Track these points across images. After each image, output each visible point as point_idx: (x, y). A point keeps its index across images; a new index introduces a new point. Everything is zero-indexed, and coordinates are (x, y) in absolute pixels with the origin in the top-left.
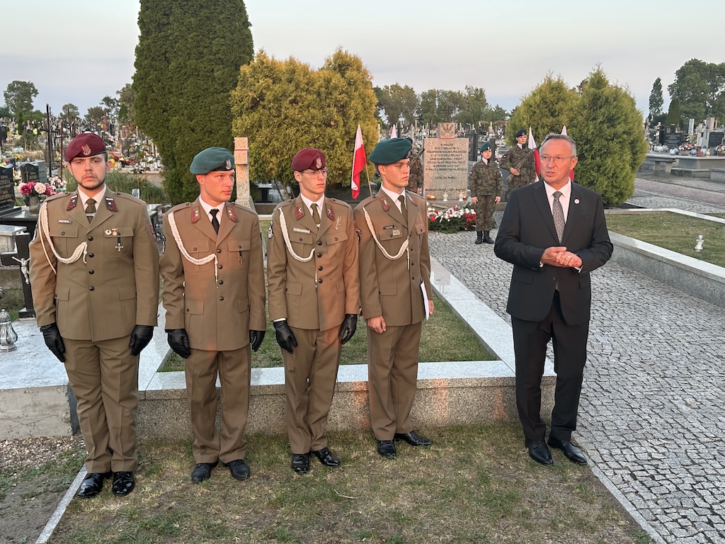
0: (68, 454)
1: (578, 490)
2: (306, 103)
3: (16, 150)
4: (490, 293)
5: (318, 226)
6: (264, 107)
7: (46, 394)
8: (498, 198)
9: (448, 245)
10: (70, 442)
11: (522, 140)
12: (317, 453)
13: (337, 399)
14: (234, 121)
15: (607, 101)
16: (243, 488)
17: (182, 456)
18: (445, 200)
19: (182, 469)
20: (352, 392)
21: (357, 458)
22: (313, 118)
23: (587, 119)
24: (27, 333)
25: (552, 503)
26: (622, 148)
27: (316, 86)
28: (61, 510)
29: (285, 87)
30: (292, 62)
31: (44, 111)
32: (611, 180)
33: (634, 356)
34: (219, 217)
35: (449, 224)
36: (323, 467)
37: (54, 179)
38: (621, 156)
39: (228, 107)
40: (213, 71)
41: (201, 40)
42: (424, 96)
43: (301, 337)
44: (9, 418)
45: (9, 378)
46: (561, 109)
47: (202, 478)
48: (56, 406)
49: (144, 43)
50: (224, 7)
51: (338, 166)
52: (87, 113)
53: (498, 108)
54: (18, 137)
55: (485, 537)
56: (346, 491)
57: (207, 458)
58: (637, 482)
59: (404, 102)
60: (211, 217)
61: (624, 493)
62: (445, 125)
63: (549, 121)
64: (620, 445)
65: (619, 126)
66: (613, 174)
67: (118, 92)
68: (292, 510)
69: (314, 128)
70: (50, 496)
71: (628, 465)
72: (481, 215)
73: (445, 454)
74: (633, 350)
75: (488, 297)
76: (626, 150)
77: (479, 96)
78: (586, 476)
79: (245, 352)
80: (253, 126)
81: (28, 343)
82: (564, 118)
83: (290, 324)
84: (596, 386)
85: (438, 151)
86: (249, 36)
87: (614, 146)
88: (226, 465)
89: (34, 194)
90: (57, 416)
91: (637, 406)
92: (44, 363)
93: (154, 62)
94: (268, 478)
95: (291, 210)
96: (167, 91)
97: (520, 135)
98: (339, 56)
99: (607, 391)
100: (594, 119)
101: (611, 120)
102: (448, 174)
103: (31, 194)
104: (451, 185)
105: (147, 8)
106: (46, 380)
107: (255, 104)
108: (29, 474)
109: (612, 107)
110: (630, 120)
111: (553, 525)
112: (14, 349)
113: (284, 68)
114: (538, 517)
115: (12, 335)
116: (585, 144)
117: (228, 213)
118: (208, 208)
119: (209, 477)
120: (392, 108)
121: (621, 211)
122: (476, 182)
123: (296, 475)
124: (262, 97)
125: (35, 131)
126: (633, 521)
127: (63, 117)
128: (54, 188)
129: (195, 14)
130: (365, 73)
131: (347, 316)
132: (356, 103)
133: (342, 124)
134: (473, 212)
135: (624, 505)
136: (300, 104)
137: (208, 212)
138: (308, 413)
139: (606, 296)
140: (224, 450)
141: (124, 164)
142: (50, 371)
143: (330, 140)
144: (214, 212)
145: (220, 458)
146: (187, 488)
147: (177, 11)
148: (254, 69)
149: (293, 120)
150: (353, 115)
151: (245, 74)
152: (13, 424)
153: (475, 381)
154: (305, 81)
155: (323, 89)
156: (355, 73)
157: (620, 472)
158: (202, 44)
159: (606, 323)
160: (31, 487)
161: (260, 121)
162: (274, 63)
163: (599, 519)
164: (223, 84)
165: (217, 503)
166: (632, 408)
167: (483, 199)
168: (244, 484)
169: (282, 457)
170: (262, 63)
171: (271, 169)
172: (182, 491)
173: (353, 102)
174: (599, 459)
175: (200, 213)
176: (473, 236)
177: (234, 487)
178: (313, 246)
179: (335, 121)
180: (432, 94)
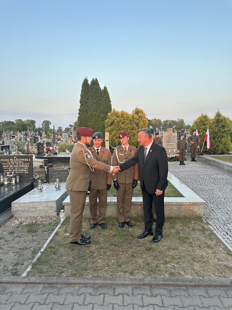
0: (55, 221)
1: (208, 237)
2: (127, 123)
3: (44, 139)
4: (184, 179)
5: (127, 153)
6: (114, 125)
7: (50, 203)
8: (186, 151)
9: (170, 165)
10: (56, 217)
11: (194, 133)
12: (127, 223)
13: (133, 207)
14: (106, 129)
15: (222, 120)
16: (104, 231)
17: (87, 222)
18: (170, 152)
19: (87, 225)
20: (137, 205)
21: (139, 225)
22: (129, 127)
23: (215, 126)
24: (46, 187)
25: (200, 240)
26: (227, 135)
27: (130, 118)
28: (53, 235)
29: (121, 119)
30: (123, 111)
31: (53, 129)
32: (224, 145)
33: (230, 199)
34: (99, 151)
35: (171, 159)
36: (128, 227)
37: (55, 146)
38: (227, 138)
39: (104, 125)
40: (100, 115)
41: (97, 106)
42: (164, 122)
43: (121, 186)
44: (40, 210)
45: (40, 199)
46: (207, 123)
47: (93, 228)
48: (53, 207)
49: (81, 108)
50: (104, 97)
51: (136, 141)
52: (65, 129)
53: (188, 125)
54: (45, 136)
55: (177, 248)
56: (135, 234)
57: (95, 222)
58: (228, 235)
59: (158, 124)
60: (97, 151)
61: (224, 238)
62: (169, 129)
63: (203, 127)
64: (223, 224)
65: (226, 128)
66: (225, 144)
67: (74, 123)
68: (119, 238)
69: (129, 130)
70: (50, 231)
71: (226, 230)
72: (181, 156)
73: (166, 225)
74: (230, 197)
75: (183, 180)
76: (229, 136)
77: (182, 121)
78: (211, 233)
79: (105, 190)
80: (111, 130)
81: (46, 190)
82: (208, 126)
83: (118, 182)
84: (216, 207)
85: (167, 136)
86: (111, 105)
87: (225, 135)
88: (100, 225)
89: (49, 150)
90: (53, 210)
91: (230, 213)
92: (50, 195)
93: (84, 113)
94: (112, 229)
95: (119, 149)
96: (87, 121)
97: (193, 131)
98: (136, 109)
99: (220, 208)
100: (218, 126)
101: (223, 127)
102: (170, 144)
103: (48, 150)
104: (171, 147)
105: (82, 98)
106: (50, 199)
107: (112, 124)
108: (44, 225)
109: (223, 122)
110: (229, 126)
111: (200, 246)
112: (42, 191)
113: (120, 113)
114: (195, 244)
115: (42, 187)
116: (215, 134)
117: (102, 150)
118: (96, 148)
119: (95, 227)
120: (154, 126)
121: (228, 155)
122: (179, 146)
123: (120, 229)
124: (114, 121)
125: (50, 134)
126: (226, 247)
127: (58, 130)
128: (55, 149)
129: (95, 99)
130: (144, 114)
131: (135, 180)
132: (141, 123)
133: (137, 129)
134: (179, 155)
135: (223, 242)
136: (125, 123)
137: (96, 150)
138: (124, 210)
139: (222, 181)
140: (99, 220)
141: (74, 142)
142: (52, 197)
143: (134, 134)
144: (98, 150)
145: (98, 222)
146: (88, 230)
147: (90, 98)
148: (112, 114)
149: (123, 128)
150: (141, 126)
151: (109, 115)
152: (41, 212)
153: (176, 203)
154: (126, 117)
155: (132, 119)
156: (141, 114)
157: (223, 232)
158: (97, 107)
159: (221, 189)
160: (45, 229)
161: (113, 128)
162: (117, 112)
163: (215, 245)
164: (103, 119)
165: (97, 235)
166: (228, 214)
167: (181, 151)
168: (105, 230)
169: (116, 223)
170: (114, 112)
171: (116, 142)
172: (87, 231)
173: (140, 122)
174: (216, 228)
175: (94, 150)
176: (179, 162)
177: (102, 231)
178: (125, 159)
179: (135, 128)
180: (167, 121)
